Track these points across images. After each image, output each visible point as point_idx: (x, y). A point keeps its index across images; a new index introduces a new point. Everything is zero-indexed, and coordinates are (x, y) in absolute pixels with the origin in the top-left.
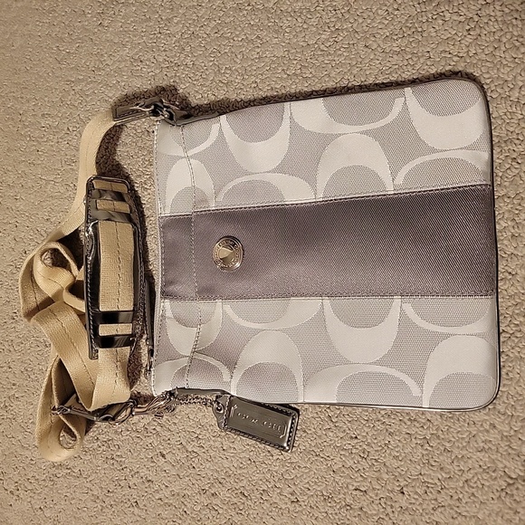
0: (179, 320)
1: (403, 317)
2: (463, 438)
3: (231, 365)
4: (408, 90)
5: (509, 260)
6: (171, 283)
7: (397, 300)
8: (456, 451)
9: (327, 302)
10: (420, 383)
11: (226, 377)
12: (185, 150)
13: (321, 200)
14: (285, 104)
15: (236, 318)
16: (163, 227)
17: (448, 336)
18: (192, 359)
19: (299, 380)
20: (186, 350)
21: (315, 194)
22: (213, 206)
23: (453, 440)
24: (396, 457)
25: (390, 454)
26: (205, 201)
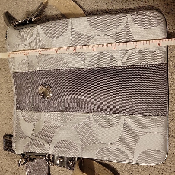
0: (26, 119)
1: (126, 124)
3: (49, 142)
4: (129, 15)
6: (21, 103)
7: (123, 116)
9: (91, 115)
10: (133, 153)
11: (47, 148)
12: (22, 41)
13: (87, 67)
14: (69, 19)
15: (50, 119)
16: (15, 77)
17: (146, 133)
18: (31, 140)
19: (80, 149)
20: (29, 134)
21: (85, 65)
22: (37, 69)
26: (33, 66)
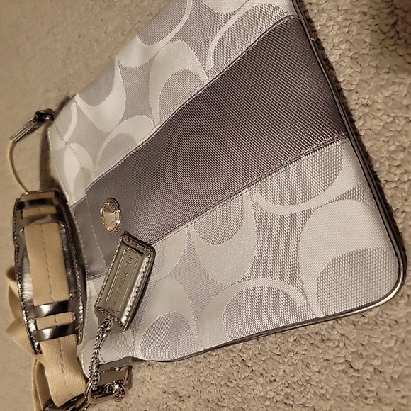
2: (390, 349)
5: (359, 90)
8: (389, 370)
13: (159, 125)
21: (154, 123)
23: (380, 354)
24: (322, 396)
25: (315, 394)
